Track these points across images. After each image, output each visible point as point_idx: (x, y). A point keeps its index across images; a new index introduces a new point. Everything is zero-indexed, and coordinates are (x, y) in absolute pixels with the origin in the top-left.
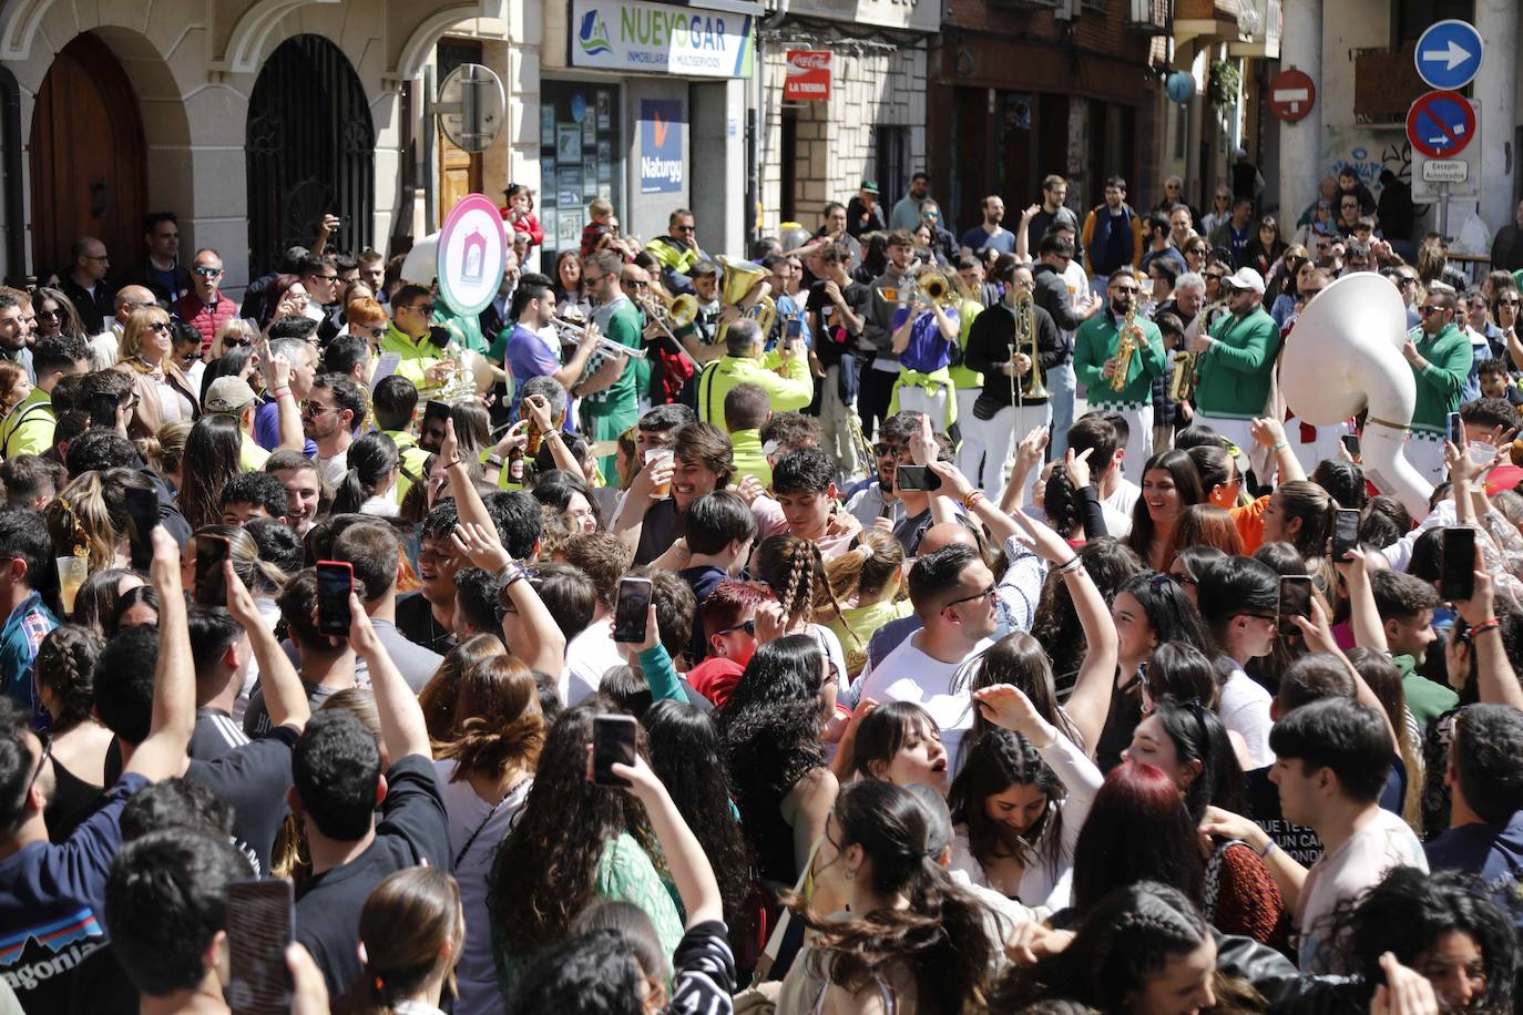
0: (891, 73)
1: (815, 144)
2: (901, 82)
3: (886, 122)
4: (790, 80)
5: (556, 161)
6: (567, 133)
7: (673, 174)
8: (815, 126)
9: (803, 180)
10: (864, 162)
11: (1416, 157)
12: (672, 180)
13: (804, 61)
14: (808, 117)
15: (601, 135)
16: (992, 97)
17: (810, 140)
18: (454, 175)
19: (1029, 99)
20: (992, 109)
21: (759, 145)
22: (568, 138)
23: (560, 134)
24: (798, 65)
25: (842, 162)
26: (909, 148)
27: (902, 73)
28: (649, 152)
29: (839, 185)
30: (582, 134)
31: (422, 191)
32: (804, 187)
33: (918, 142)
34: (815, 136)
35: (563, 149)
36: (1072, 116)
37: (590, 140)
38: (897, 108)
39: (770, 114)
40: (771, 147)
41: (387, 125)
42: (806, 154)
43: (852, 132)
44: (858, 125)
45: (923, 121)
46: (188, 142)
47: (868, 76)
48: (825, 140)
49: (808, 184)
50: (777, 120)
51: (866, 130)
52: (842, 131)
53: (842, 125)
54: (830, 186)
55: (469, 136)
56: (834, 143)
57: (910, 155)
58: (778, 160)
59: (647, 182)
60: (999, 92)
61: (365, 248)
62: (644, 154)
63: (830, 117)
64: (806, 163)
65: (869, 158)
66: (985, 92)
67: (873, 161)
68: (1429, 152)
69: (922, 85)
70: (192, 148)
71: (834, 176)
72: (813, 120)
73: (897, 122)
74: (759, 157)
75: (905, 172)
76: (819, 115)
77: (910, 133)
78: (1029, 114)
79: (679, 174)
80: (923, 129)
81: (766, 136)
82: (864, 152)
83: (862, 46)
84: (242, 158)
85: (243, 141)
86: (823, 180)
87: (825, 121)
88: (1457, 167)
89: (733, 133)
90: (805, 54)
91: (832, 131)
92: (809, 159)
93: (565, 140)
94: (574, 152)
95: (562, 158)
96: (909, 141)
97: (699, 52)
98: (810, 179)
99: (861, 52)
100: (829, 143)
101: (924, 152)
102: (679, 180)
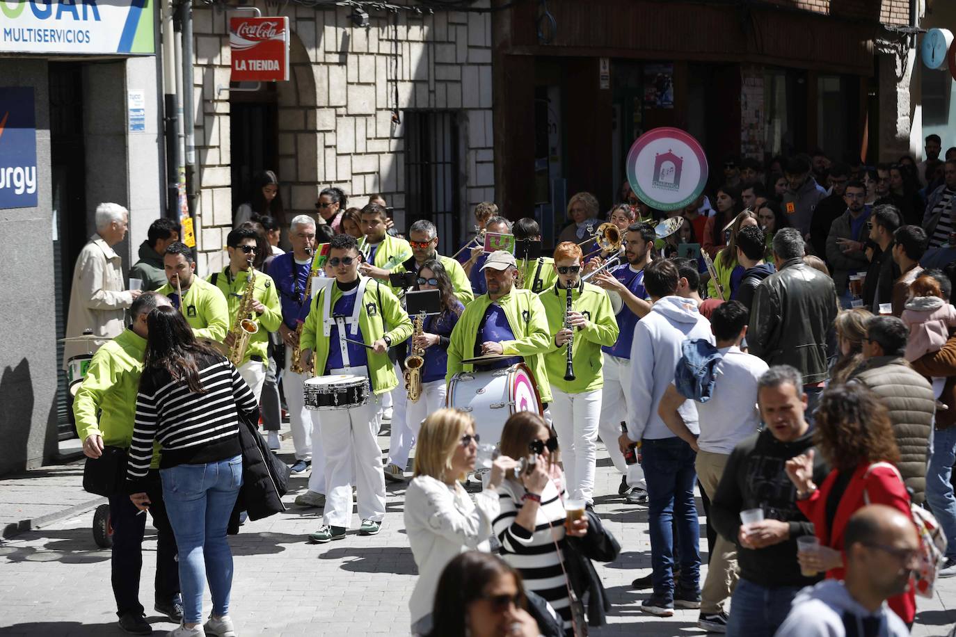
0: (428, 42)
1: (301, 137)
2: (447, 54)
3: (422, 105)
4: (236, 55)
7: (20, 184)
8: (302, 112)
9: (289, 184)
10: (386, 161)
12: (20, 192)
13: (251, 30)
14: (293, 102)
16: (604, 68)
17: (296, 132)
19: (671, 70)
20: (604, 85)
21: (187, 143)
24: (245, 36)
25: (342, 160)
26: (467, 138)
27: (449, 42)
32: (290, 193)
33: (480, 130)
34: (303, 128)
36: (744, 89)
38: (440, 88)
39: (207, 101)
40: (213, 141)
42: (292, 151)
43: (361, 121)
44: (373, 112)
45: (487, 102)
47: (386, 48)
48: (315, 131)
50: (224, 108)
51: (386, 117)
52: (346, 123)
53: (342, 111)
56: (330, 139)
57: (469, 148)
58: (227, 159)
60: (614, 61)
63: (321, 100)
64: (291, 161)
65: (395, 152)
66: (593, 63)
67: (401, 157)
69: (486, 56)
72: (299, 106)
73: (441, 105)
74: (186, 156)
76: (305, 100)
77: (466, 119)
78: (671, 90)
79: (32, 183)
80: (489, 114)
81: (203, 128)
83: (366, 9)
86: (315, 183)
87: (315, 107)
89: (139, 127)
90: (253, 21)
91: (324, 119)
92: (295, 156)
96: (466, 128)
97: (50, 23)
98: (298, 183)
99: (365, 16)
100: (320, 136)
101: (490, 143)
102: (30, 191)
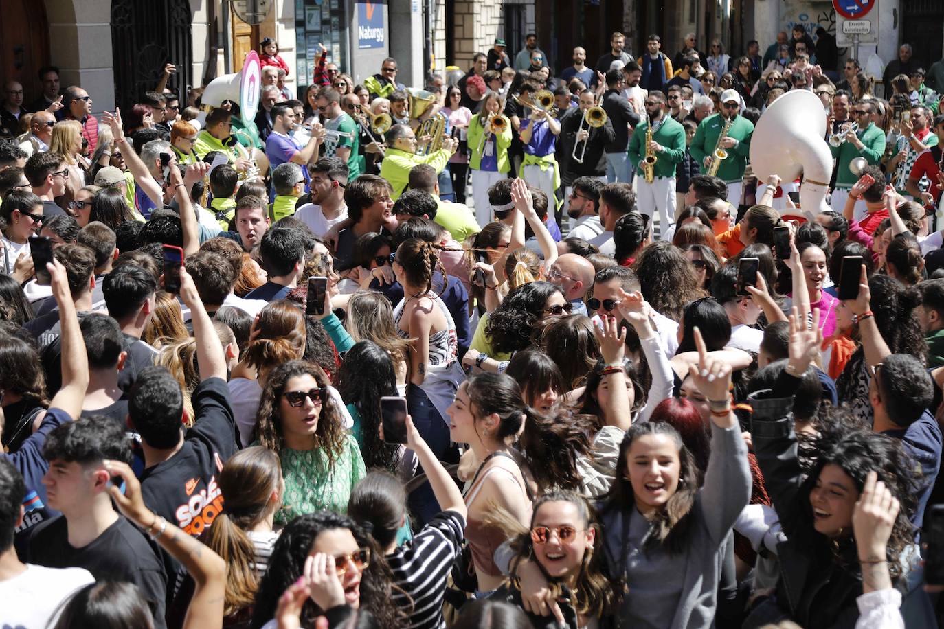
1: (466, 16)
3: (511, 2)
5: (305, 29)
6: (312, 12)
7: (378, 36)
8: (466, 5)
9: (460, 39)
10: (497, 27)
11: (839, 18)
12: (378, 40)
15: (333, 13)
17: (463, 14)
18: (242, 39)
21: (432, 18)
22: (312, 15)
23: (307, 12)
25: (483, 27)
26: (525, 18)
28: (363, 23)
29: (482, 42)
30: (321, 12)
31: (222, 50)
32: (460, 43)
33: (530, 14)
34: (466, 11)
35: (309, 22)
37: (326, 16)
40: (439, 19)
41: (199, 9)
42: (461, 23)
43: (489, 8)
44: (492, 4)
45: (533, 2)
46: (75, 22)
48: (472, 14)
49: (462, 41)
50: (442, 2)
51: (498, 7)
52: (484, 9)
53: (483, 4)
54: (476, 43)
55: (251, 14)
56: (478, 16)
57: (526, 23)
58: (444, 27)
59: (363, 42)
61: (188, 86)
62: (360, 24)
64: (461, 28)
65: (500, 24)
67: (503, 27)
68: (847, 15)
70: (77, 25)
71: (479, 37)
72: (465, 2)
73: (517, 2)
74: (432, 25)
75: (522, 33)
77: (525, 9)
79: (382, 36)
80: (533, 6)
81: (436, 11)
82: (497, 21)
84: (109, 29)
85: (110, 21)
86: (472, 39)
87: (473, 2)
88: (864, 24)
89: (415, 10)
91: (477, 8)
92: (463, 26)
93: (311, 16)
94: (317, 24)
95: (309, 28)
96: (525, 13)
98: (464, 39)
100: (475, 16)
101: (534, 21)
102: (382, 40)
